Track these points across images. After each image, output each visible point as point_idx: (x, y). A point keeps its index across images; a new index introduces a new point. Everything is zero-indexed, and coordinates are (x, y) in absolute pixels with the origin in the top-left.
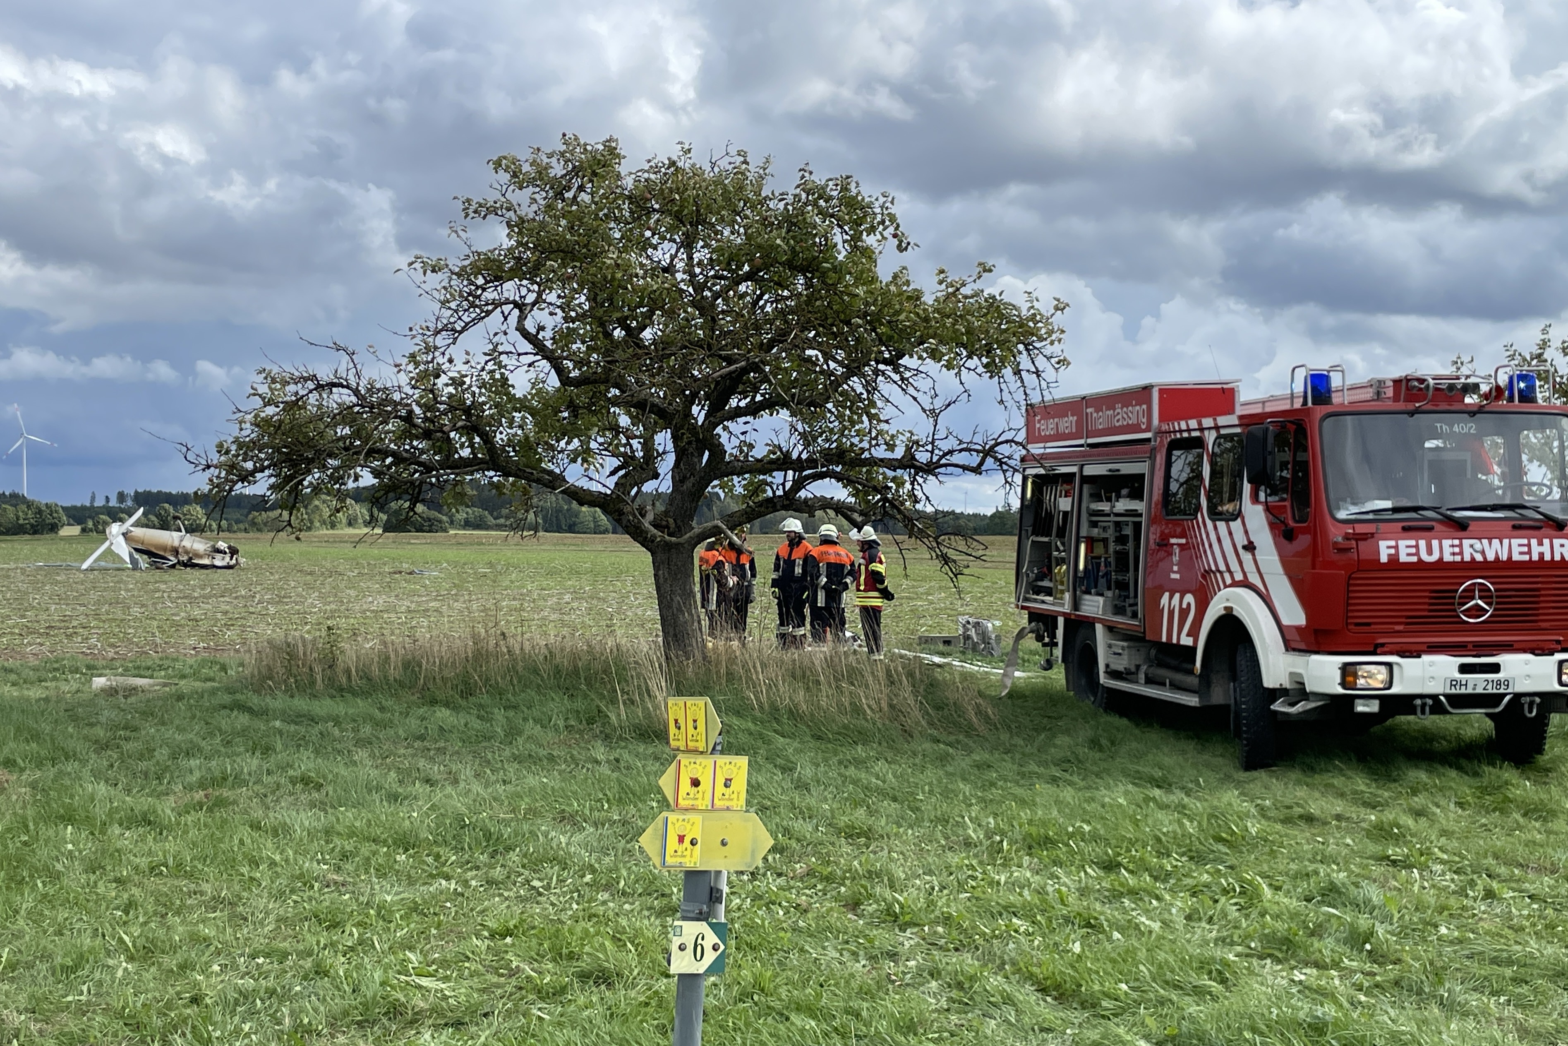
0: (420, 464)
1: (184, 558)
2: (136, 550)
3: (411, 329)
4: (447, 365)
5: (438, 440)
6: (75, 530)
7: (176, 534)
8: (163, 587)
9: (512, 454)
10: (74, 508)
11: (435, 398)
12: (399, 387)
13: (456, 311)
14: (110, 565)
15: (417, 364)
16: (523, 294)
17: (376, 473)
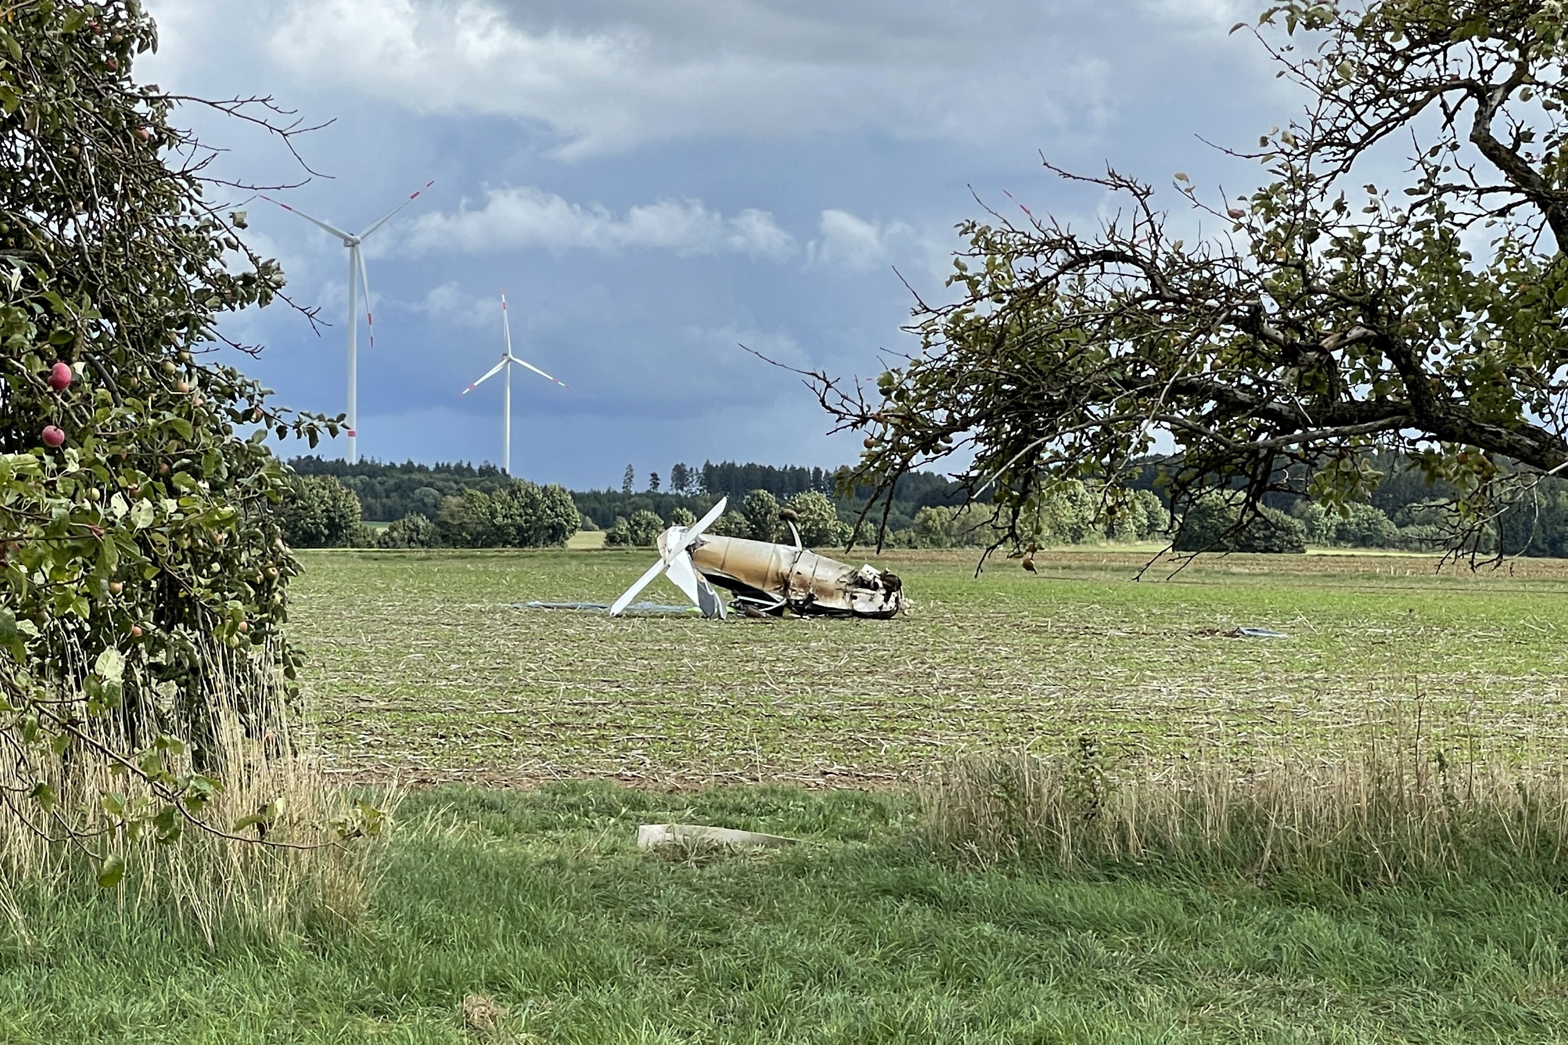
0: (1269, 414)
1: (799, 596)
2: (710, 578)
3: (1264, 142)
4: (1333, 215)
5: (1310, 366)
6: (596, 539)
7: (783, 549)
8: (759, 651)
9: (1457, 394)
10: (596, 495)
11: (1307, 282)
12: (1235, 259)
13: (1351, 105)
14: (664, 608)
15: (1271, 212)
16: (1487, 67)
17: (1184, 434)
